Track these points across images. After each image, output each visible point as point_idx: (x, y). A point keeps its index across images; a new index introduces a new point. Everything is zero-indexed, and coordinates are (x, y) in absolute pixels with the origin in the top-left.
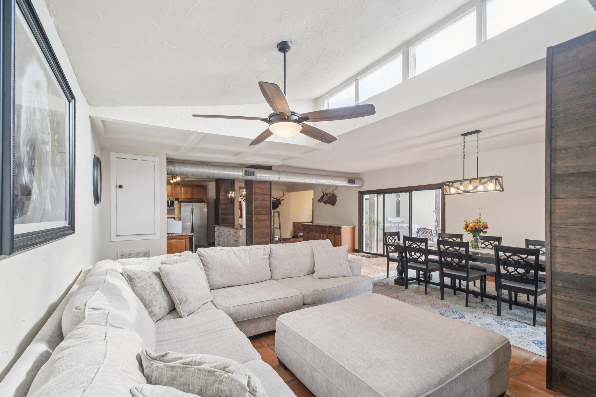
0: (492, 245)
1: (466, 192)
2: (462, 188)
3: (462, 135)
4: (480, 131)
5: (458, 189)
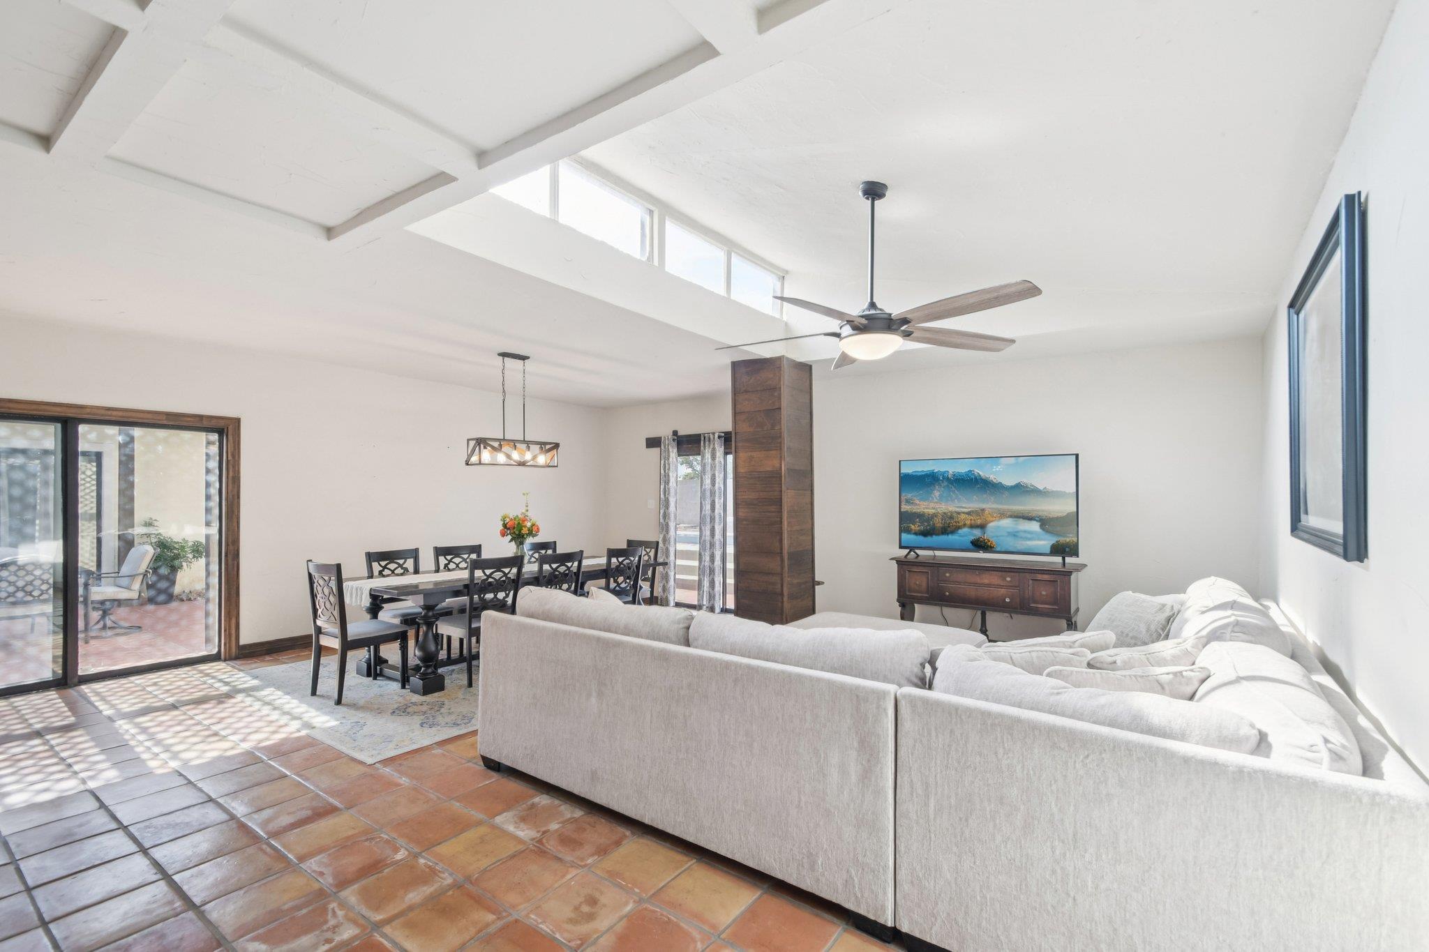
0: (466, 562)
1: (522, 464)
2: (516, 456)
3: (500, 355)
4: (528, 358)
5: (509, 456)
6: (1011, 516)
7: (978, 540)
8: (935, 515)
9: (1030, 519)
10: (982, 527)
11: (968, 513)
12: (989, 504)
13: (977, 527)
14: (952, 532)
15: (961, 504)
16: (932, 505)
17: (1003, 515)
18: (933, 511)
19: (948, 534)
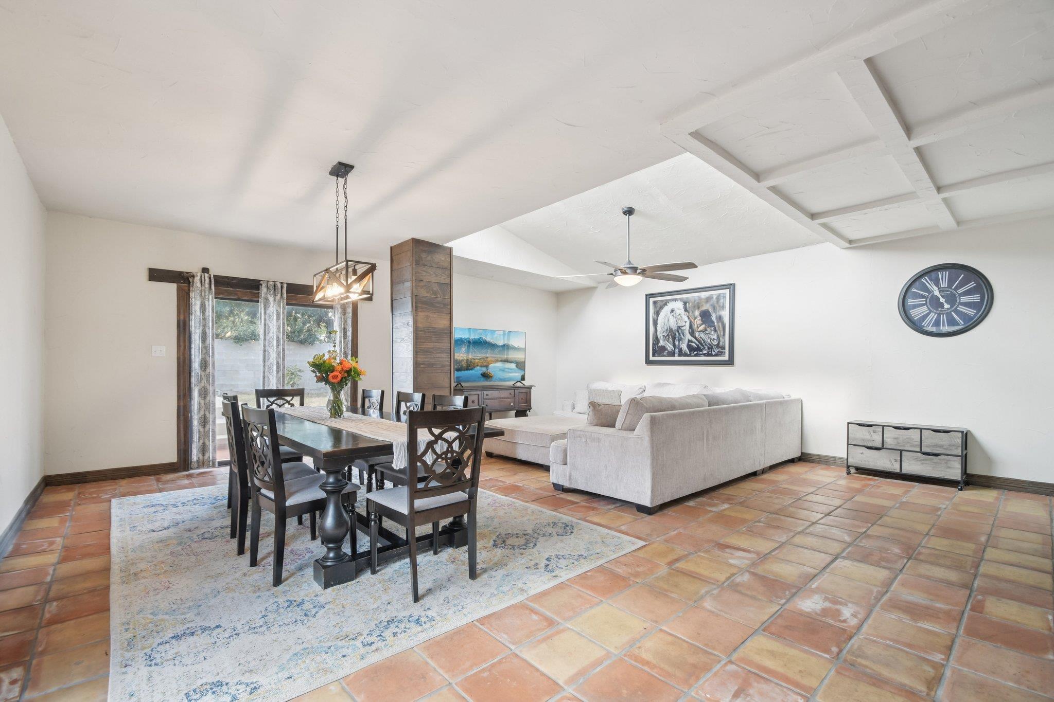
6: (501, 361)
7: (484, 373)
8: (462, 360)
9: (511, 362)
10: (487, 366)
11: (480, 359)
12: (489, 354)
13: (484, 366)
14: (471, 369)
15: (475, 355)
16: (461, 355)
17: (497, 361)
18: (462, 358)
19: (469, 370)
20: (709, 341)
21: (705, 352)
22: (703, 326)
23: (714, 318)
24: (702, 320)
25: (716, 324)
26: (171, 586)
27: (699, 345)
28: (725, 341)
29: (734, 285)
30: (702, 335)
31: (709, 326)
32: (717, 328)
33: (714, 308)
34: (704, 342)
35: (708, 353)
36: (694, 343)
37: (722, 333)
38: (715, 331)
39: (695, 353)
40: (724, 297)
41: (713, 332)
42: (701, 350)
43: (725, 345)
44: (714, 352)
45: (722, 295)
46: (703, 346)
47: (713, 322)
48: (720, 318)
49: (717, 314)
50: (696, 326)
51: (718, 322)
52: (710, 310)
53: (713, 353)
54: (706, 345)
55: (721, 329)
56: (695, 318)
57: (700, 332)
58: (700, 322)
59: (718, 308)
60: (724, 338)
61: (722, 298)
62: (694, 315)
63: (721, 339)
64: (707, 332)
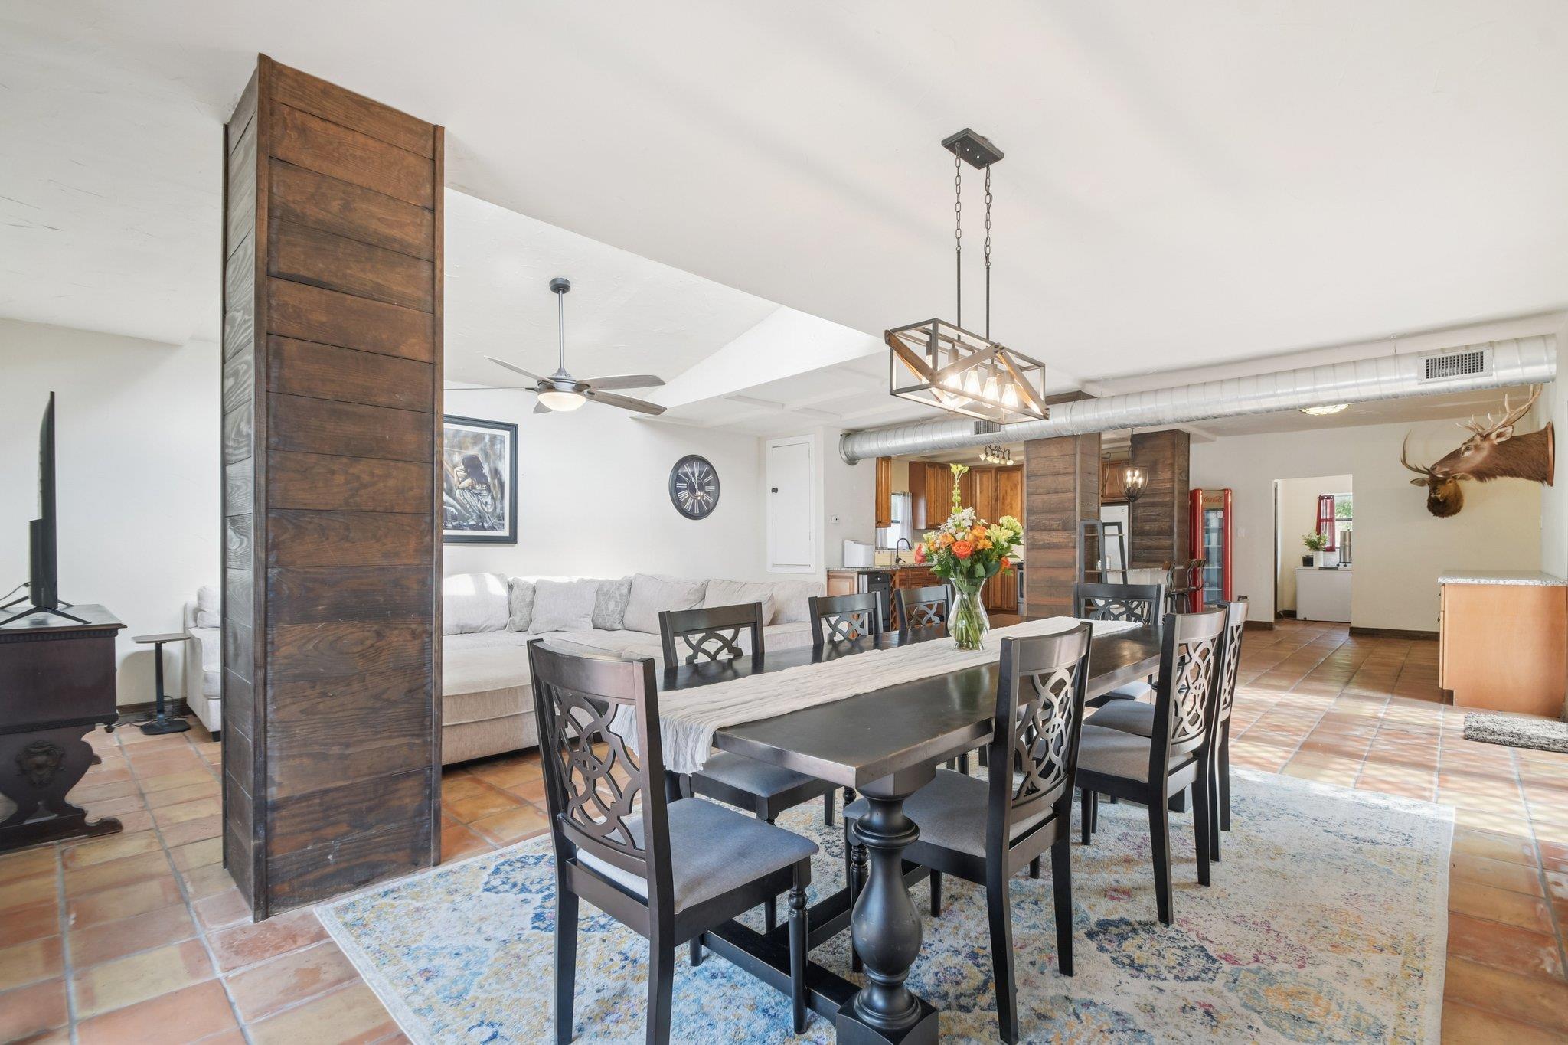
20: (479, 505)
21: (472, 523)
22: (468, 482)
23: (486, 470)
24: (466, 471)
25: (489, 480)
26: (1348, 895)
27: (463, 511)
28: (503, 508)
29: (515, 426)
30: (468, 496)
31: (480, 482)
32: (492, 488)
33: (487, 455)
34: (471, 507)
35: (478, 523)
36: (452, 506)
37: (499, 496)
38: (489, 490)
39: (454, 523)
40: (503, 442)
41: (485, 493)
42: (465, 520)
43: (503, 514)
44: (487, 522)
45: (499, 438)
46: (469, 513)
47: (485, 477)
48: (496, 473)
49: (491, 464)
50: (456, 479)
51: (492, 479)
52: (480, 457)
53: (486, 525)
54: (474, 512)
55: (498, 489)
56: (455, 466)
57: (463, 489)
58: (463, 474)
59: (492, 456)
60: (502, 504)
61: (499, 442)
62: (452, 461)
63: (498, 504)
64: (476, 491)
